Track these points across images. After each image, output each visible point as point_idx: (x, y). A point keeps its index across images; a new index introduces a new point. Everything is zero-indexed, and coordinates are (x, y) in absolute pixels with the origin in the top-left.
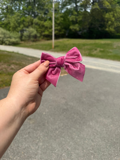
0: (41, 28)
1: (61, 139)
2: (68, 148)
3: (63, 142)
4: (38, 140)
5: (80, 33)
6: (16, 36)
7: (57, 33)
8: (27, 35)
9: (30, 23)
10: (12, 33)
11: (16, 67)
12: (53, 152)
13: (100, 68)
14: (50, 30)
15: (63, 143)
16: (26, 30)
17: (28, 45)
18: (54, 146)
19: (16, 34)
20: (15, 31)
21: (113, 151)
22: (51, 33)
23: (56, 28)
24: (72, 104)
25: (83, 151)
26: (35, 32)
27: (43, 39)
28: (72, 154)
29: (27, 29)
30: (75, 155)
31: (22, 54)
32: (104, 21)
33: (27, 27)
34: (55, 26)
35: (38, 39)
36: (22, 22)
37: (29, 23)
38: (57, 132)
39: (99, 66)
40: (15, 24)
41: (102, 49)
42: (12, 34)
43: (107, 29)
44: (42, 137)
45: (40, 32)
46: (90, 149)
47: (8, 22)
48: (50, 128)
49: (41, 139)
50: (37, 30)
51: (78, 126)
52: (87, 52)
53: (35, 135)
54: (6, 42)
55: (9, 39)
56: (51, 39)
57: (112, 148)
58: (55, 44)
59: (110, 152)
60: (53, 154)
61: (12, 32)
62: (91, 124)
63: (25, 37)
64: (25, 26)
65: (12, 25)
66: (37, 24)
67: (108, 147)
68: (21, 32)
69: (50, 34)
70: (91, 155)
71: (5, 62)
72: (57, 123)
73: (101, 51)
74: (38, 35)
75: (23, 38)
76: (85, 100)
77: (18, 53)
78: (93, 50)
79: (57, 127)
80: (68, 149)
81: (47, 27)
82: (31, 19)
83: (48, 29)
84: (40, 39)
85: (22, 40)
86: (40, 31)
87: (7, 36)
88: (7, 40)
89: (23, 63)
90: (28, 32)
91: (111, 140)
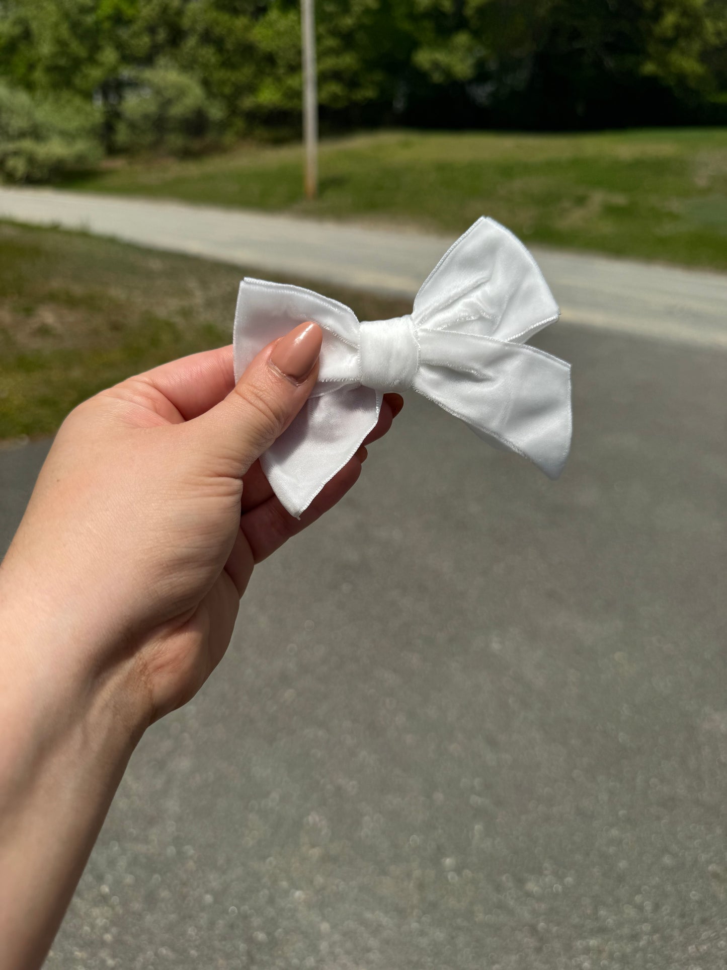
0: (231, 66)
2: (342, 781)
3: (313, 751)
4: (167, 744)
6: (72, 125)
7: (335, 97)
8: (146, 117)
9: (162, 35)
11: (71, 317)
14: (292, 82)
15: (318, 753)
17: (151, 177)
19: (77, 112)
21: (604, 797)
23: (330, 63)
25: (429, 796)
26: (194, 96)
27: (245, 135)
28: (362, 815)
30: (378, 816)
31: (112, 241)
33: (148, 60)
35: (210, 137)
36: (106, 25)
37: (153, 32)
40: (61, 43)
42: (45, 113)
45: (227, 90)
46: (472, 789)
48: (249, 672)
50: (206, 83)
51: (415, 659)
54: (11, 163)
55: (27, 144)
56: (298, 136)
57: (601, 778)
58: (322, 164)
59: (585, 803)
61: (45, 98)
62: (495, 646)
63: (132, 126)
64: (127, 58)
65: (45, 48)
66: (208, 36)
67: (576, 773)
68: (105, 96)
69: (288, 105)
70: (474, 817)
72: (292, 647)
74: (216, 112)
75: (121, 136)
77: (84, 235)
78: (567, 204)
79: (291, 666)
80: (338, 790)
81: (270, 60)
83: (281, 71)
84: (229, 138)
85: (112, 150)
86: (225, 82)
87: (17, 123)
88: (16, 153)
89: (117, 293)
90: (148, 93)
91: (605, 733)
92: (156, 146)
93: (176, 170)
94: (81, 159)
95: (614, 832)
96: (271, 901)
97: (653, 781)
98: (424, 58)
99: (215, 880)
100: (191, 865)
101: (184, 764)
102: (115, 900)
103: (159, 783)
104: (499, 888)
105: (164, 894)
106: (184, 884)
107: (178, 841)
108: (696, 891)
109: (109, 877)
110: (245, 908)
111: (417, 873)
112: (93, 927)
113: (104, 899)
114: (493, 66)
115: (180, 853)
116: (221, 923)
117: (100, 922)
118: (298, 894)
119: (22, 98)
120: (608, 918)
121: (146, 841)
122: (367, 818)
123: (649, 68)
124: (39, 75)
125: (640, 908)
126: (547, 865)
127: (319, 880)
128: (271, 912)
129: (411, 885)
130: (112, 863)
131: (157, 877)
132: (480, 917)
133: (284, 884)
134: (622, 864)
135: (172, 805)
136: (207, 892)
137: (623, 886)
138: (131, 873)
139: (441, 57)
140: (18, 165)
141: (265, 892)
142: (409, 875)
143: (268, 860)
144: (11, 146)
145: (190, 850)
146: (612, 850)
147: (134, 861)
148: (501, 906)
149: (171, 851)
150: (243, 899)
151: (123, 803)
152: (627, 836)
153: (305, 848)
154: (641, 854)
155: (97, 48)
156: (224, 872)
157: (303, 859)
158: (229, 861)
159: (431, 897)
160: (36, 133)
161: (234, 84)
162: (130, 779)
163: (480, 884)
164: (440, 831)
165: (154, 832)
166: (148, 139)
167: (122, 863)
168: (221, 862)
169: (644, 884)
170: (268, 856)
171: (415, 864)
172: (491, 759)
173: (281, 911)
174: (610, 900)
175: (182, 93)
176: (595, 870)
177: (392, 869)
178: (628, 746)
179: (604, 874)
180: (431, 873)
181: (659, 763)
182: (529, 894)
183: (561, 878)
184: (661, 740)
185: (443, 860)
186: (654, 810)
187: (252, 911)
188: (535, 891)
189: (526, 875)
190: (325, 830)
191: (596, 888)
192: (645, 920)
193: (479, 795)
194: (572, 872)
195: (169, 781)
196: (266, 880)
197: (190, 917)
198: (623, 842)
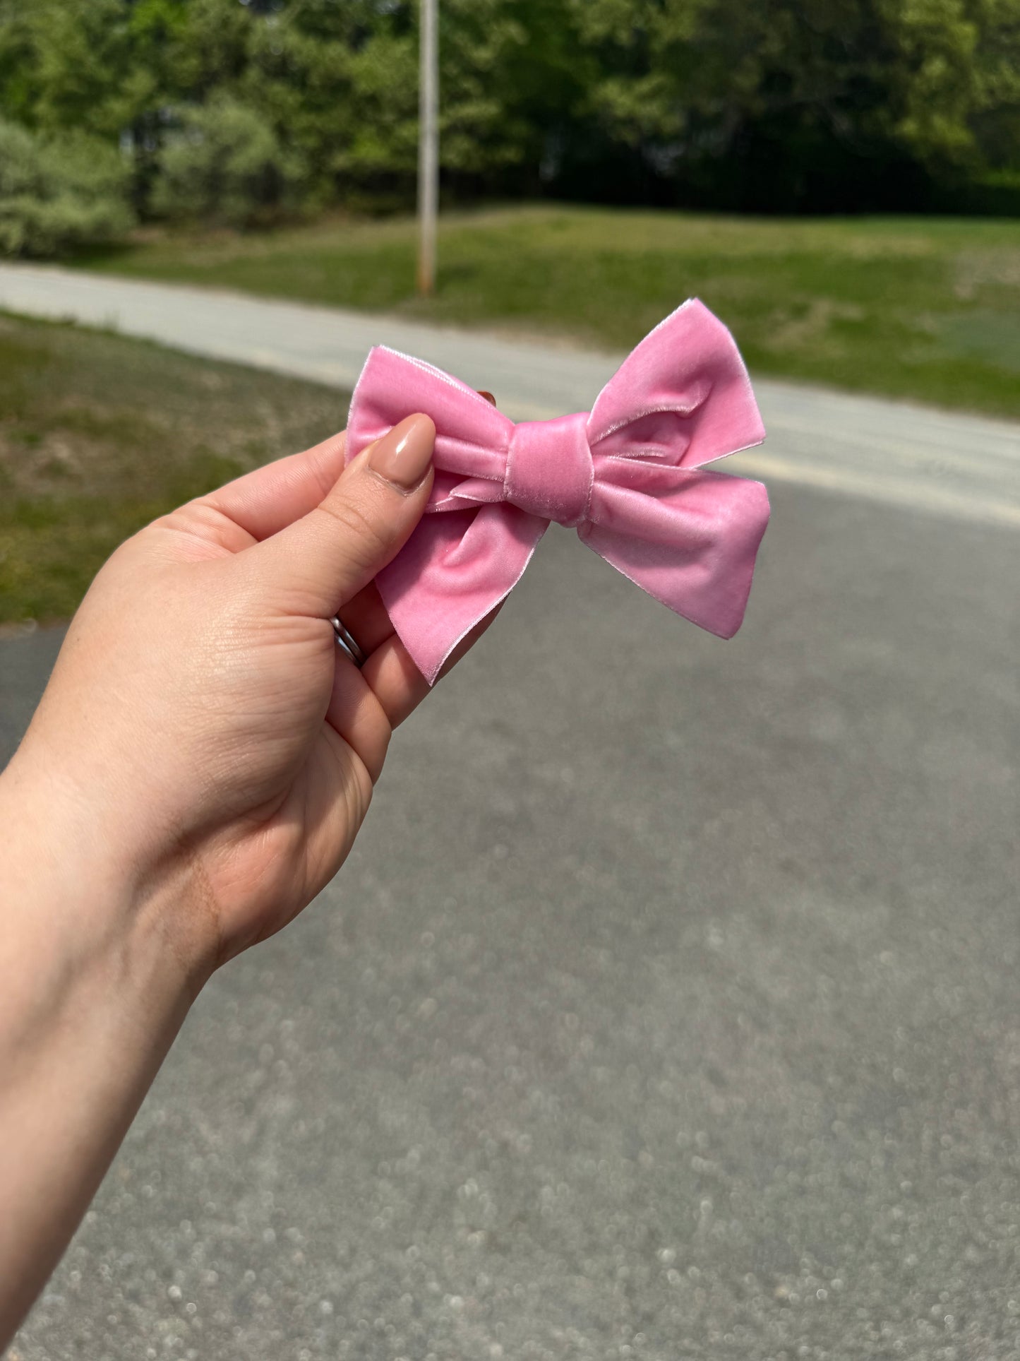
0: (318, 109)
1: (459, 1062)
2: (509, 1134)
3: (466, 1090)
4: (256, 1076)
5: (664, 159)
6: (92, 178)
8: (194, 170)
9: (216, 62)
10: (54, 150)
11: (94, 450)
12: (384, 1164)
15: (473, 1092)
16: (178, 125)
17: (201, 257)
18: (393, 1118)
19: (96, 160)
20: (78, 133)
21: (878, 1161)
22: (413, 152)
23: (455, 114)
24: (567, 774)
25: (633, 1157)
26: (262, 144)
27: (335, 203)
28: (540, 1184)
29: (194, 114)
30: (562, 1185)
31: (148, 345)
32: (889, 55)
33: (197, 93)
35: (287, 203)
36: (144, 42)
37: (204, 52)
38: (426, 1006)
39: (820, 458)
40: (74, 63)
41: (853, 312)
42: (52, 160)
43: (909, 127)
44: (291, 1046)
45: (312, 142)
46: (693, 1146)
47: (16, 40)
48: (369, 971)
49: (282, 1063)
50: (282, 132)
51: (602, 958)
53: (235, 1032)
54: (3, 228)
55: (26, 204)
56: (410, 206)
57: (873, 1134)
58: (443, 248)
59: (853, 1169)
60: (384, 1186)
61: (50, 138)
62: (714, 940)
63: (175, 185)
64: (166, 84)
65: (50, 67)
66: (281, 68)
67: (837, 1125)
68: (138, 139)
69: (398, 164)
70: (699, 1188)
72: (427, 935)
73: (840, 327)
74: (293, 168)
75: (160, 197)
76: (674, 740)
77: (109, 334)
78: (780, 316)
79: (428, 964)
80: (505, 1146)
81: (373, 100)
82: (225, 23)
83: (388, 117)
84: (311, 205)
85: (147, 217)
86: (308, 131)
87: (15, 173)
88: (9, 215)
89: (158, 419)
90: (198, 139)
91: (874, 1068)
92: (208, 212)
93: (236, 247)
94: (102, 227)
95: (896, 1212)
96: (417, 1310)
97: (946, 1138)
99: (334, 1280)
100: (298, 1256)
101: (282, 1105)
102: (191, 1307)
103: (247, 1133)
104: (739, 1293)
105: (263, 1299)
106: (291, 1284)
107: (277, 1221)
108: (1014, 1299)
109: (180, 1274)
110: (380, 1321)
111: (623, 1271)
112: (159, 1347)
113: (174, 1306)
115: (282, 1239)
116: (346, 1344)
117: (169, 1341)
118: (456, 1301)
119: (21, 139)
120: (895, 1340)
122: (546, 1191)
124: (42, 108)
125: (939, 1324)
126: (806, 1259)
127: (485, 1280)
128: (416, 1326)
129: (616, 1288)
130: (184, 1252)
131: (250, 1274)
132: (716, 1336)
133: (434, 1286)
134: (910, 1260)
135: (268, 1167)
136: (323, 1297)
137: (914, 1293)
138: (212, 1268)
140: (13, 232)
141: (407, 1298)
142: (611, 1273)
143: (409, 1251)
144: (3, 205)
145: (294, 1233)
146: (895, 1238)
147: (216, 1251)
148: (743, 1319)
149: (269, 1235)
150: (377, 1309)
151: (195, 1164)
152: (915, 1219)
153: (461, 1233)
154: (935, 1245)
155: (124, 72)
156: (346, 1267)
157: (461, 1248)
158: (353, 1251)
159: (645, 1307)
160: (41, 189)
161: (320, 132)
162: (204, 1128)
163: (713, 1287)
164: (652, 1209)
165: (242, 1207)
166: (198, 202)
167: (198, 1252)
168: (342, 1251)
169: (943, 1290)
170: (411, 1244)
171: (620, 1258)
172: (718, 1103)
173: (431, 1326)
174: (897, 1312)
175: (244, 140)
176: (873, 1267)
177: (587, 1263)
178: (907, 1087)
179: (887, 1274)
180: (643, 1271)
181: (952, 1113)
182: (783, 1303)
183: (827, 1279)
184: (953, 1079)
185: (660, 1251)
186: (949, 1180)
187: (391, 1326)
188: (790, 1297)
189: (777, 1275)
190: (489, 1207)
191: (876, 1294)
192: (948, 1342)
193: (705, 1158)
194: (842, 1270)
195: (261, 1131)
196: (407, 1279)
197: (300, 1335)
198: (910, 1228)
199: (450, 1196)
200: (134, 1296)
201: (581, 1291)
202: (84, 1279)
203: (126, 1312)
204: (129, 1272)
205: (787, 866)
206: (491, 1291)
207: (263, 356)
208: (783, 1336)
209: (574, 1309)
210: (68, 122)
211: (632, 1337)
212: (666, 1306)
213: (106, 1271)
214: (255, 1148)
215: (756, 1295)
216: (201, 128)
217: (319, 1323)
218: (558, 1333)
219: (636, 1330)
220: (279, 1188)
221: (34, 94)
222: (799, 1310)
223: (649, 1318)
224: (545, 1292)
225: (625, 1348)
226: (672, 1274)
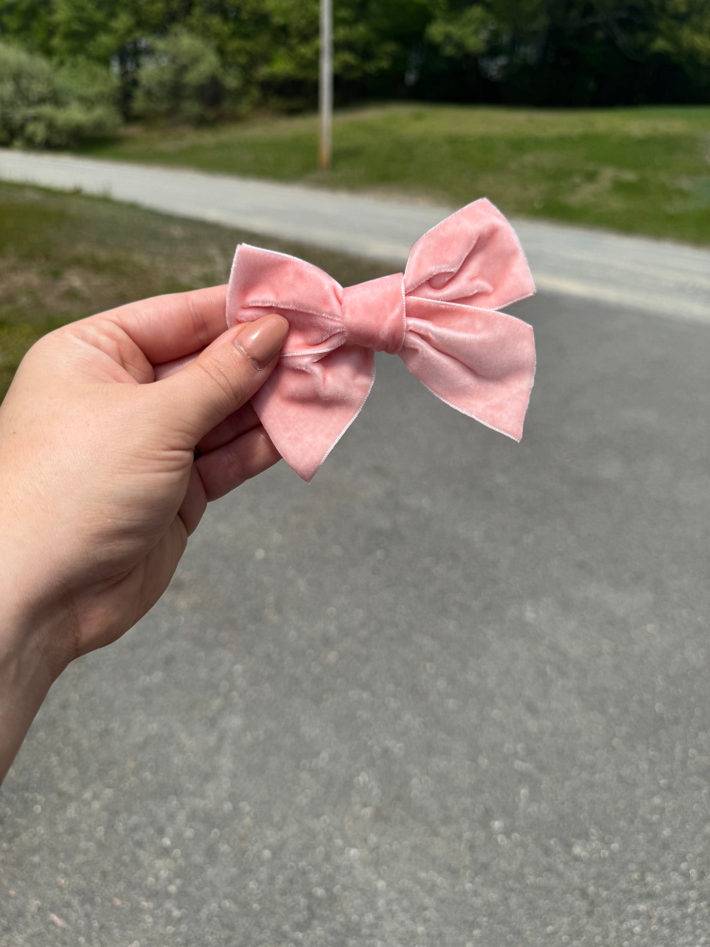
0: (246, 36)
1: (354, 694)
2: (389, 743)
3: (359, 713)
4: (217, 703)
5: (495, 68)
6: (92, 91)
7: (347, 67)
8: (161, 84)
9: (177, 2)
10: (65, 72)
11: (97, 281)
12: (305, 762)
13: (610, 294)
14: (305, 50)
15: (364, 714)
16: (150, 52)
17: (169, 145)
18: (311, 731)
19: (94, 77)
20: (81, 59)
21: (644, 766)
22: (314, 64)
23: (343, 32)
24: (426, 503)
25: (474, 760)
26: (208, 63)
27: (260, 105)
28: (411, 777)
29: (160, 44)
30: (425, 778)
31: (133, 207)
33: (161, 28)
34: (337, 22)
35: (227, 105)
38: (332, 656)
40: (79, 9)
41: (629, 176)
42: (63, 79)
44: (241, 682)
45: (242, 59)
46: (515, 754)
48: (292, 634)
49: (235, 694)
50: (221, 52)
51: (451, 626)
52: (536, 192)
53: (203, 673)
54: (31, 128)
55: (47, 110)
56: (314, 106)
57: (640, 747)
58: (336, 136)
59: (626, 771)
60: (305, 776)
61: (62, 63)
62: (530, 615)
63: (149, 94)
64: (141, 23)
65: (62, 13)
66: (219, 6)
67: (615, 742)
68: (123, 62)
69: (301, 74)
70: (520, 781)
71: (28, 257)
72: (332, 610)
73: (621, 188)
74: (232, 81)
75: (139, 104)
77: (105, 200)
78: (576, 179)
79: (332, 629)
80: (386, 751)
81: (284, 30)
83: (294, 41)
84: (244, 107)
85: (130, 118)
86: (239, 51)
87: (38, 88)
88: (36, 119)
89: (141, 259)
90: (165, 62)
91: (642, 703)
92: (172, 113)
93: (192, 138)
94: (99, 125)
95: (657, 800)
96: (328, 858)
97: (692, 752)
98: (437, 31)
99: (272, 837)
100: (247, 820)
101: (235, 722)
102: (177, 852)
103: (212, 740)
104: (547, 852)
105: (224, 848)
106: (243, 839)
107: (234, 797)
109: (170, 831)
110: (303, 864)
111: (467, 835)
112: (157, 878)
113: (165, 852)
114: (505, 39)
115: (236, 809)
116: (280, 878)
117: (164, 874)
118: (353, 852)
119: (41, 64)
120: (655, 885)
121: (203, 796)
122: (415, 781)
123: (660, 44)
124: (56, 42)
125: (686, 875)
126: (593, 830)
127: (373, 839)
128: (328, 868)
129: (463, 846)
130: (171, 816)
131: (216, 830)
132: (531, 879)
133: (339, 842)
134: (666, 832)
135: (226, 762)
136: (265, 847)
137: (669, 854)
138: (191, 827)
139: (455, 30)
140: (39, 131)
141: (320, 850)
142: (459, 837)
143: (322, 819)
144: (31, 112)
145: (245, 806)
146: (655, 818)
147: (193, 817)
148: (550, 869)
149: (228, 806)
150: (300, 855)
151: (177, 760)
152: (670, 805)
153: (357, 808)
154: (684, 823)
155: (112, 15)
156: (280, 829)
157: (356, 818)
158: (284, 818)
159: (483, 858)
160: (56, 98)
161: (248, 53)
162: (183, 736)
163: (529, 847)
164: (487, 795)
165: (210, 788)
166: (164, 106)
167: (181, 817)
168: (277, 819)
169: (689, 852)
170: (322, 814)
171: (465, 826)
172: (532, 725)
173: (337, 868)
174: (656, 867)
175: (196, 60)
176: (641, 837)
177: (443, 830)
178: (665, 716)
179: (650, 841)
180: (481, 835)
181: (697, 735)
182: (577, 859)
183: (607, 844)
184: (697, 712)
185: (492, 823)
186: (694, 779)
187: (310, 867)
188: (582, 855)
189: (573, 840)
190: (376, 791)
191: (642, 855)
192: (692, 887)
193: (523, 761)
194: (618, 838)
195: (221, 739)
196: (321, 837)
197: (251, 871)
198: (666, 811)
199: (349, 783)
200: (139, 844)
201: (439, 848)
202: (106, 832)
203: (134, 854)
204: (135, 829)
205: (581, 565)
206: (376, 848)
207: (212, 214)
208: (577, 880)
209: (434, 859)
210: (74, 52)
211: (473, 878)
212: (497, 859)
213: (120, 827)
214: (217, 749)
215: (559, 853)
216: (165, 53)
217: (262, 863)
218: (423, 875)
219: (476, 874)
220: (234, 776)
221: (51, 32)
222: (589, 863)
223: (485, 867)
224: (414, 848)
225: (468, 886)
226: (500, 838)
